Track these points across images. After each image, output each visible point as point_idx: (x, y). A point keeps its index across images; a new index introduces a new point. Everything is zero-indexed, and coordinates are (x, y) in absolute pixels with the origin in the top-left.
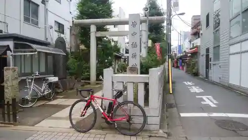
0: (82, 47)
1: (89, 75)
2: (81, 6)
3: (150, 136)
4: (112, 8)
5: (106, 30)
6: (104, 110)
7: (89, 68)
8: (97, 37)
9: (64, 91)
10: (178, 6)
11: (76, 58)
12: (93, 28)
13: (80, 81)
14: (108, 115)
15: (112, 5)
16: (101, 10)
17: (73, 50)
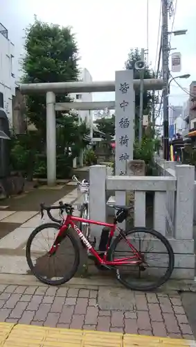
0: (32, 127)
1: (46, 171)
2: (30, 62)
3: (180, 292)
4: (78, 67)
5: (68, 101)
6: (93, 244)
7: (45, 159)
8: (56, 112)
9: (8, 197)
10: (179, 64)
11: (22, 144)
12: (50, 98)
13: (32, 180)
14: (100, 252)
15: (78, 62)
16: (61, 69)
17: (17, 132)
